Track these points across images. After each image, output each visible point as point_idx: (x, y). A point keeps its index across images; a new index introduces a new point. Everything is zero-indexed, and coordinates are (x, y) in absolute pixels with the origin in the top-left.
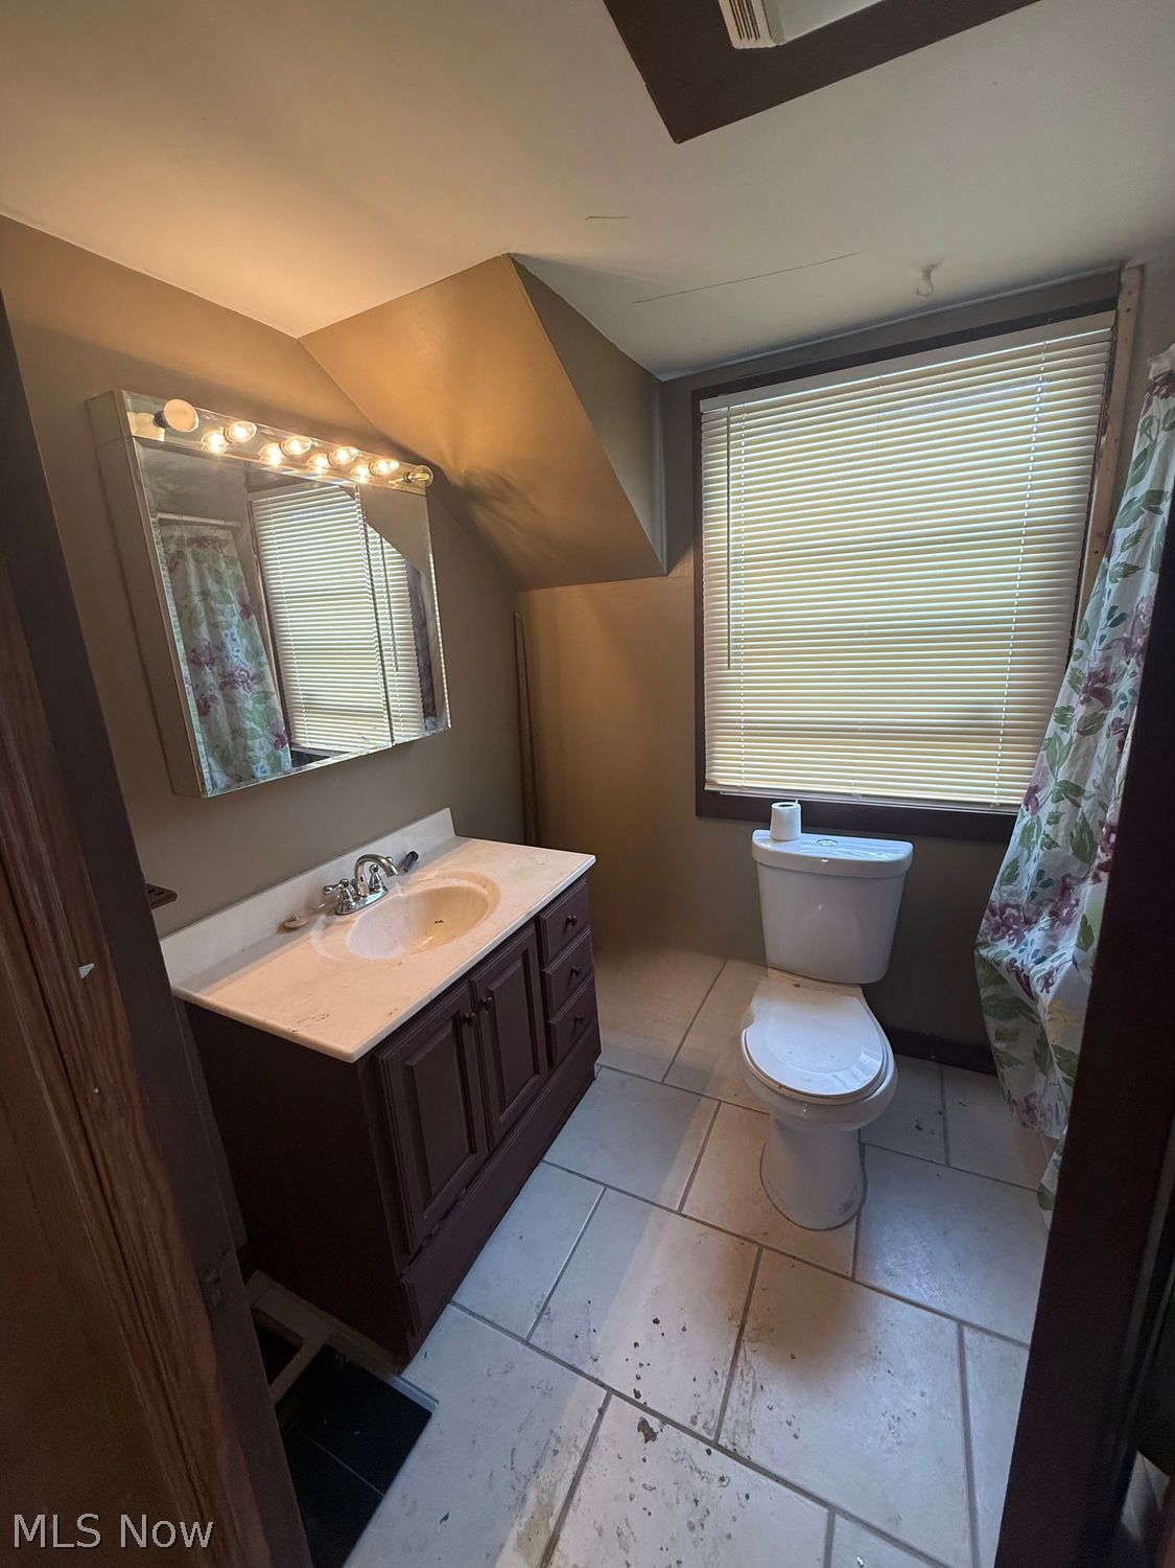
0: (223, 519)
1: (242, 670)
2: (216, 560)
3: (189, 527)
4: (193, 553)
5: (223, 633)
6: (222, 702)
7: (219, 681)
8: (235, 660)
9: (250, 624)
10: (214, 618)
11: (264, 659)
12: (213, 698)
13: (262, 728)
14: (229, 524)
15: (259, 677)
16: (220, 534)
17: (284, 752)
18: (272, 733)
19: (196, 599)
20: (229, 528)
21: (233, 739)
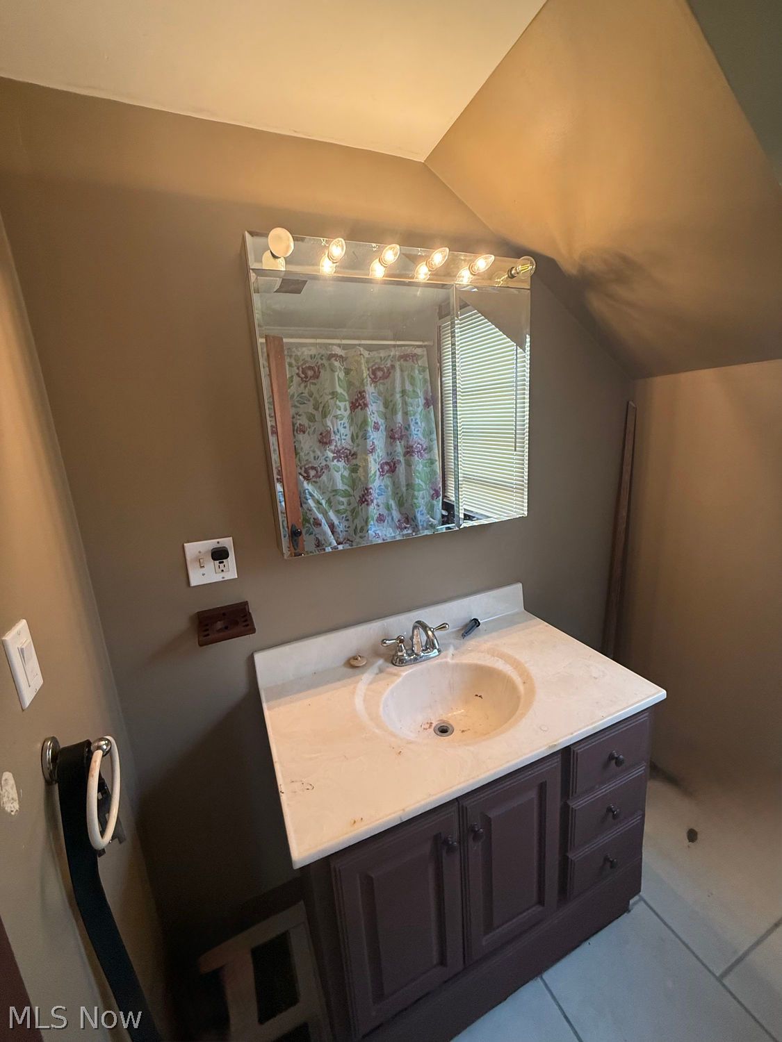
0: (420, 341)
1: (418, 444)
2: (413, 369)
3: (400, 348)
4: (400, 365)
5: (410, 418)
6: (403, 464)
7: (404, 450)
8: (415, 436)
9: (429, 412)
10: (407, 409)
11: (434, 436)
12: (399, 462)
13: (426, 484)
14: (426, 343)
15: (429, 449)
16: (419, 351)
17: (437, 502)
18: (432, 488)
19: (398, 396)
20: (425, 346)
21: (407, 489)
